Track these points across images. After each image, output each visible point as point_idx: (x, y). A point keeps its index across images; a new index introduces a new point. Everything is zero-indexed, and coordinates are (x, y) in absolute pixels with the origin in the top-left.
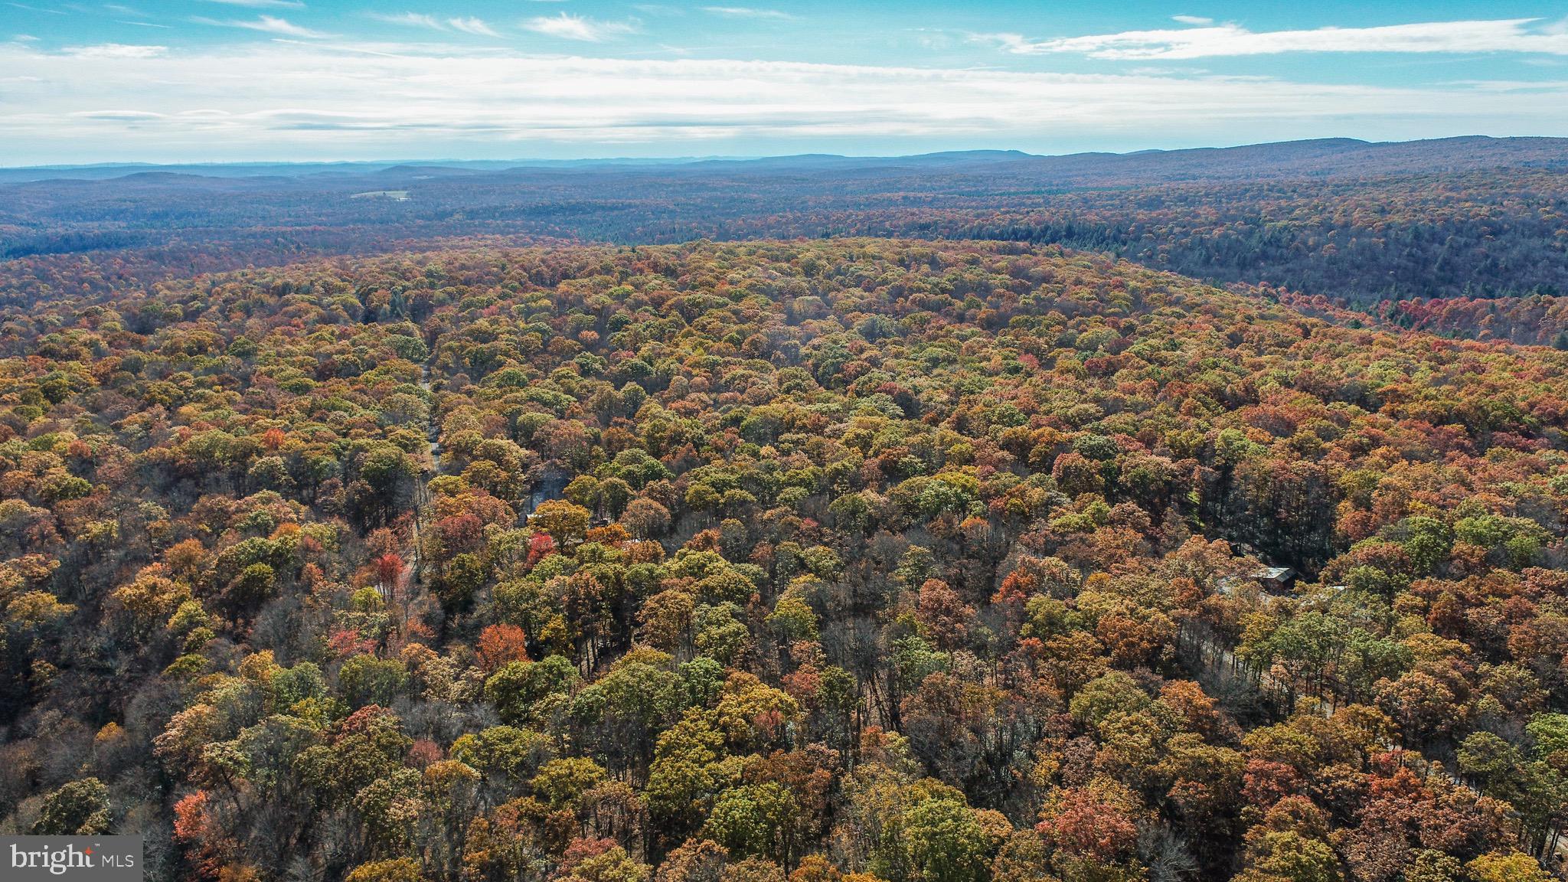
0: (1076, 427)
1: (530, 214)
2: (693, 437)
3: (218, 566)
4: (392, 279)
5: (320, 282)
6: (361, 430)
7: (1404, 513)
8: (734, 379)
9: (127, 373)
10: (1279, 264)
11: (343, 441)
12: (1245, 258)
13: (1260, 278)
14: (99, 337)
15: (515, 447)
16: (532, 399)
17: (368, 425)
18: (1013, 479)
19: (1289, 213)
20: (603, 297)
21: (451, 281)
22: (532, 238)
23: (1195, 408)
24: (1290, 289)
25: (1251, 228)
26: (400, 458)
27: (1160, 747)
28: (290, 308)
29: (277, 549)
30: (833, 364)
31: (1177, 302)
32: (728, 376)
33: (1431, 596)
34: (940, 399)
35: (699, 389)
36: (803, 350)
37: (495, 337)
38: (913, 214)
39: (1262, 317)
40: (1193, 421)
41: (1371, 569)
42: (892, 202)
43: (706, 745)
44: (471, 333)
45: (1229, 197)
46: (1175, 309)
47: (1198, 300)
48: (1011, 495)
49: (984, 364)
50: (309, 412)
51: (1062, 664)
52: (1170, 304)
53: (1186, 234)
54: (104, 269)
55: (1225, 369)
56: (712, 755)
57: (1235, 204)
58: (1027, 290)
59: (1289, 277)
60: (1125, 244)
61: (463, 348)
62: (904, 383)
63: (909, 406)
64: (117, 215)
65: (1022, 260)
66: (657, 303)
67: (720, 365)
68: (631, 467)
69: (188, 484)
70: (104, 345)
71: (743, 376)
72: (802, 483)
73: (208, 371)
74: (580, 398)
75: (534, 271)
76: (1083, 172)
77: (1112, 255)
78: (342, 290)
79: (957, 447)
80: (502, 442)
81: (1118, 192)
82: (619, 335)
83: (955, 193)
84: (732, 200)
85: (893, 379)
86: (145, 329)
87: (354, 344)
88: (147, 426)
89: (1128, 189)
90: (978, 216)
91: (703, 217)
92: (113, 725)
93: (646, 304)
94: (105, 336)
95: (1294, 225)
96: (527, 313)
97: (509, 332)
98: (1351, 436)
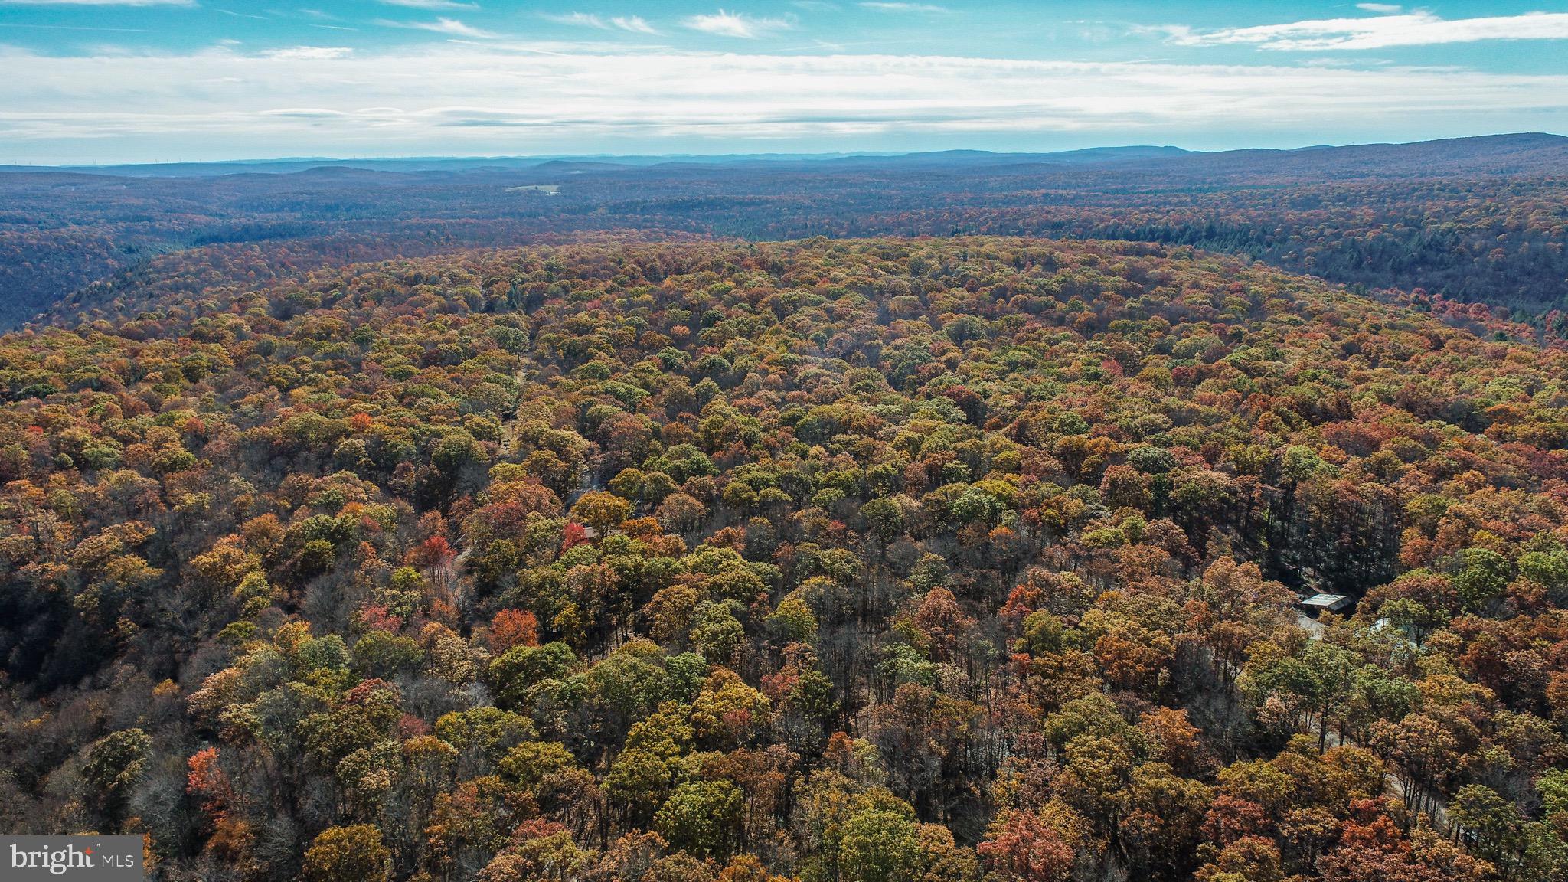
0: (1137, 438)
1: (669, 209)
2: (746, 435)
3: (285, 539)
4: (513, 271)
5: (448, 273)
6: (441, 417)
7: (1466, 544)
8: (807, 377)
9: (258, 356)
10: (1439, 269)
11: (423, 426)
12: (1401, 262)
13: (1415, 284)
14: (243, 321)
15: (578, 438)
16: (607, 392)
17: (449, 412)
18: (1053, 490)
19: (1456, 215)
20: (703, 294)
21: (569, 275)
22: (666, 233)
23: (1272, 422)
24: (1446, 298)
25: (1411, 231)
26: (468, 446)
27: (1123, 774)
28: (416, 298)
29: (338, 526)
30: (909, 365)
31: (1300, 309)
32: (801, 375)
33: (1469, 635)
34: (1006, 404)
35: (770, 386)
36: (885, 351)
37: (591, 330)
38: (1048, 212)
39: (1392, 327)
40: (1266, 436)
41: (1409, 603)
42: (1031, 200)
43: (674, 738)
44: (570, 326)
45: (1395, 197)
46: (1292, 317)
47: (1321, 306)
48: (1049, 506)
49: (1064, 369)
50: (400, 398)
51: (1046, 682)
52: (1288, 310)
53: (1338, 236)
54: (270, 258)
55: (1325, 381)
56: (677, 749)
57: (1400, 204)
58: (1137, 293)
59: (1449, 283)
60: (1269, 246)
61: (559, 340)
62: (974, 387)
63: (974, 410)
64: (294, 207)
65: (1142, 262)
66: (754, 300)
67: (796, 363)
68: (678, 462)
69: (280, 461)
70: (247, 329)
71: (816, 374)
72: (840, 484)
73: (326, 356)
74: (654, 392)
75: (648, 266)
76: (1241, 169)
77: (1247, 258)
78: (467, 281)
79: (1005, 454)
80: (569, 433)
81: (1272, 191)
82: (709, 330)
83: (1099, 191)
84: (870, 195)
85: (965, 381)
86: (286, 316)
87: (461, 334)
88: (260, 407)
89: (1286, 187)
90: (1115, 215)
91: (837, 214)
92: (170, 681)
93: (744, 300)
94: (249, 320)
95: (1460, 228)
96: (628, 307)
97: (606, 326)
98: (1438, 459)
